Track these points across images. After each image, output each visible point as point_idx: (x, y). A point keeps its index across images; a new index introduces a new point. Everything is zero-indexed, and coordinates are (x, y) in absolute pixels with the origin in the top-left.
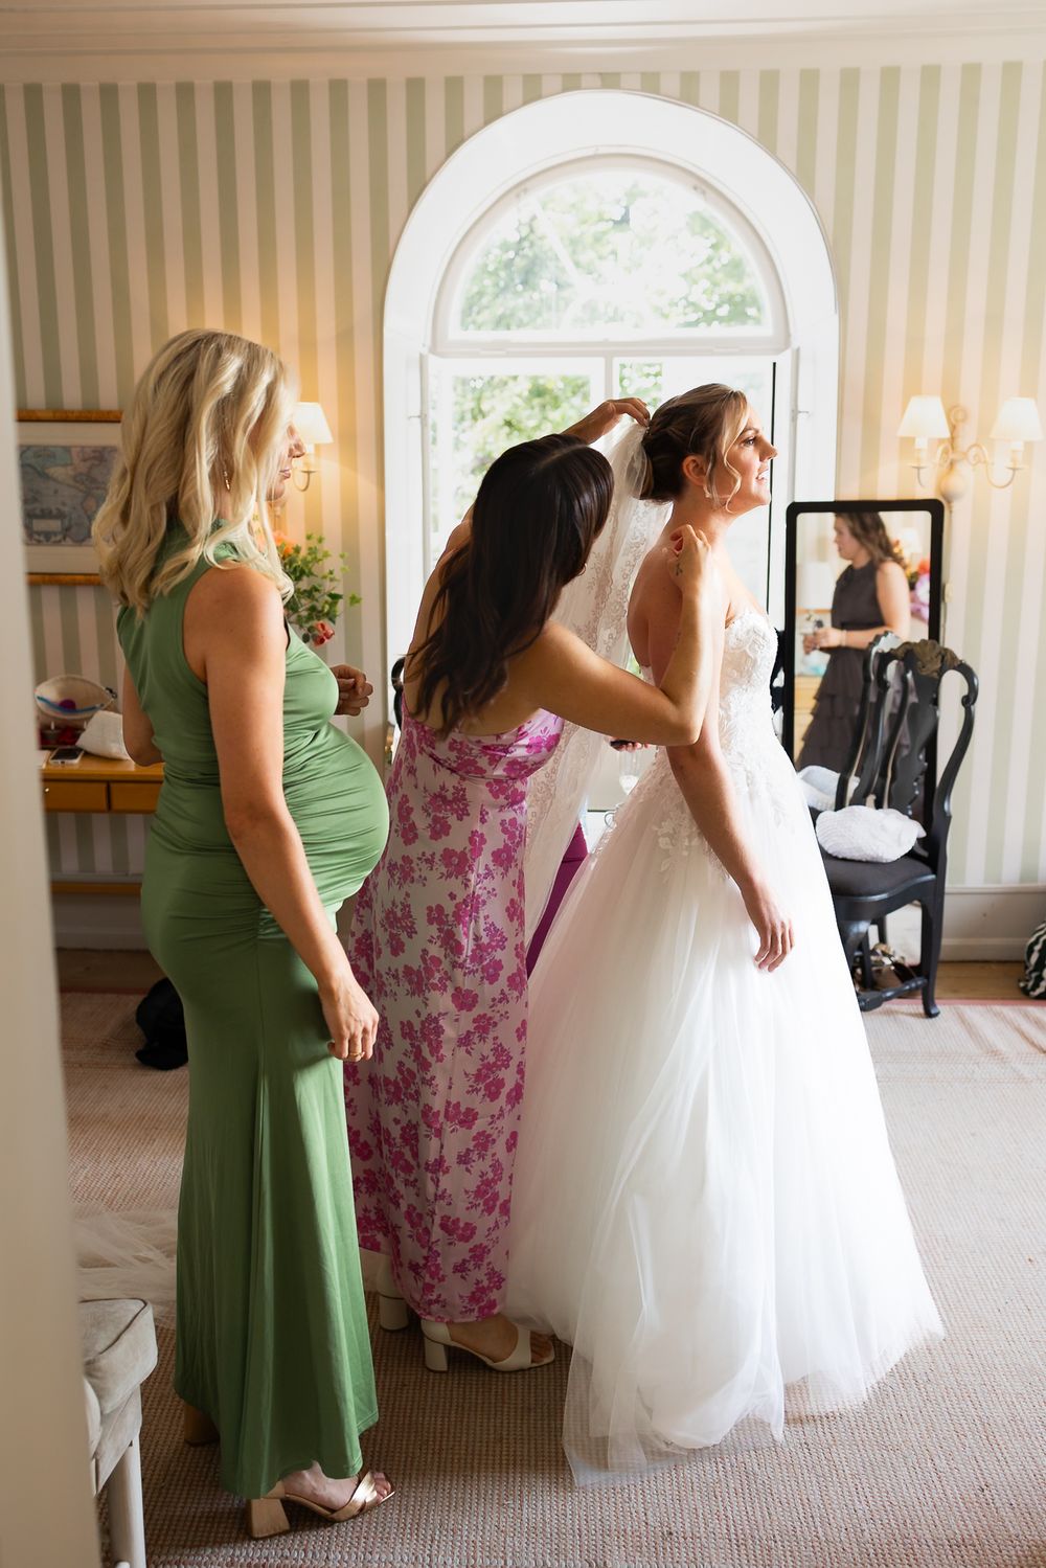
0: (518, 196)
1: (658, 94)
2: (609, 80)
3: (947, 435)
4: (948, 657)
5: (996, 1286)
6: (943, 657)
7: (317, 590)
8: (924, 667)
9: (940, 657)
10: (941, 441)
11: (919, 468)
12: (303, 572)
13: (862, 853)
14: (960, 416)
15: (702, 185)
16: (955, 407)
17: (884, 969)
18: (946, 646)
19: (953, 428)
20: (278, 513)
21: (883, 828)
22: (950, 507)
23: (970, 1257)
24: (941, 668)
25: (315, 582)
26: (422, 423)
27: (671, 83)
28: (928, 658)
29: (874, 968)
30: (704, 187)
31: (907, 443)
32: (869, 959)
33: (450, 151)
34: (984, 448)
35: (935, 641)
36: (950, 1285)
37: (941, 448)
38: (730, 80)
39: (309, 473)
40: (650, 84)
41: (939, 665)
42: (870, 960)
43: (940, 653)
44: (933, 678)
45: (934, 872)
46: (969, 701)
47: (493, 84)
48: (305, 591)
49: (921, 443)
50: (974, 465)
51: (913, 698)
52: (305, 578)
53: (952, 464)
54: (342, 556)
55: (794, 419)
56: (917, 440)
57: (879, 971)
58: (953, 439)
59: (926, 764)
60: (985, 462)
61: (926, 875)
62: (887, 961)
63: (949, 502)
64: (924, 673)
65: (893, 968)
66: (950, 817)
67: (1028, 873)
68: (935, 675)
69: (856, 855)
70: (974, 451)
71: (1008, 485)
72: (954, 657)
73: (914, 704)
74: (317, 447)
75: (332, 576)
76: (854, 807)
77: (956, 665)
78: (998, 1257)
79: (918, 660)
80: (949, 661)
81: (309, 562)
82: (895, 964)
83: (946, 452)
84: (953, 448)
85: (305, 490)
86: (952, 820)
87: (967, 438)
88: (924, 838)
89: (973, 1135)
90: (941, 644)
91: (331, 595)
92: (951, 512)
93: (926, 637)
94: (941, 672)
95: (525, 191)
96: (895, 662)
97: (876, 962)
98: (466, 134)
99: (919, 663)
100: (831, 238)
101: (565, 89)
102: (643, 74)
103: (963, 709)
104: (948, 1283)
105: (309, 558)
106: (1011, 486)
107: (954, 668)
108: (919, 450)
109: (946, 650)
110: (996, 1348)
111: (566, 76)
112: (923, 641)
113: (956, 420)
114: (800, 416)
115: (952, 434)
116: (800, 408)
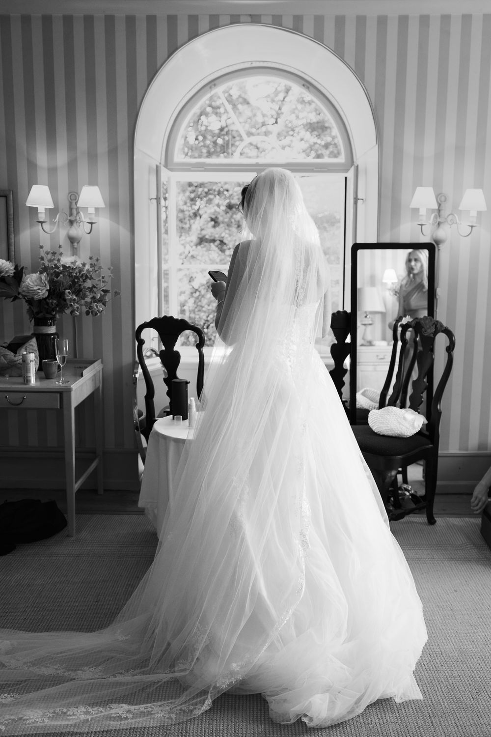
0: (211, 88)
1: (281, 26)
2: (255, 19)
3: (436, 207)
4: (439, 326)
5: (471, 683)
6: (436, 326)
7: (95, 287)
8: (426, 331)
9: (434, 326)
10: (433, 211)
11: (421, 225)
12: (87, 277)
13: (393, 432)
14: (443, 199)
15: (308, 84)
16: (440, 194)
17: (406, 498)
18: (437, 319)
19: (439, 205)
20: (76, 247)
21: (405, 418)
22: (438, 247)
23: (455, 664)
24: (435, 331)
25: (95, 282)
26: (157, 202)
27: (288, 21)
28: (428, 326)
29: (400, 497)
30: (308, 85)
31: (416, 211)
32: (398, 491)
33: (170, 54)
34: (456, 215)
35: (431, 317)
36: (444, 682)
37: (433, 215)
38: (319, 20)
39: (91, 223)
40: (277, 22)
41: (434, 330)
42: (398, 493)
43: (434, 324)
44: (431, 337)
45: (432, 443)
46: (450, 349)
47: (193, 20)
48: (89, 288)
49: (423, 212)
50: (450, 225)
51: (420, 348)
52: (88, 280)
53: (439, 224)
54: (109, 269)
55: (356, 203)
56: (421, 210)
57: (403, 499)
58: (439, 210)
59: (427, 384)
60: (456, 223)
61: (429, 444)
62: (407, 494)
63: (438, 244)
64: (426, 335)
65: (410, 497)
66: (441, 413)
67: (482, 446)
68: (432, 335)
69: (390, 433)
70: (450, 217)
71: (468, 235)
72: (442, 326)
73: (420, 351)
74: (97, 209)
75: (104, 280)
76: (389, 407)
77: (443, 329)
78: (471, 665)
79: (423, 327)
80: (439, 328)
81: (91, 271)
82: (411, 495)
83: (436, 217)
84: (439, 216)
85: (89, 233)
86: (442, 414)
87: (447, 210)
88: (427, 424)
89: (456, 591)
90: (435, 319)
91: (103, 291)
92: (439, 250)
93: (427, 315)
94: (435, 334)
95: (215, 85)
96: (410, 329)
97: (401, 494)
98: (179, 44)
99: (423, 329)
100: (373, 105)
101: (232, 23)
102: (273, 16)
103: (447, 354)
104: (443, 681)
105: (91, 269)
106: (470, 235)
107: (442, 332)
108: (422, 215)
109: (437, 321)
110: (472, 722)
111: (232, 16)
112: (425, 317)
113: (441, 201)
114: (360, 202)
115: (439, 207)
116: (359, 197)
